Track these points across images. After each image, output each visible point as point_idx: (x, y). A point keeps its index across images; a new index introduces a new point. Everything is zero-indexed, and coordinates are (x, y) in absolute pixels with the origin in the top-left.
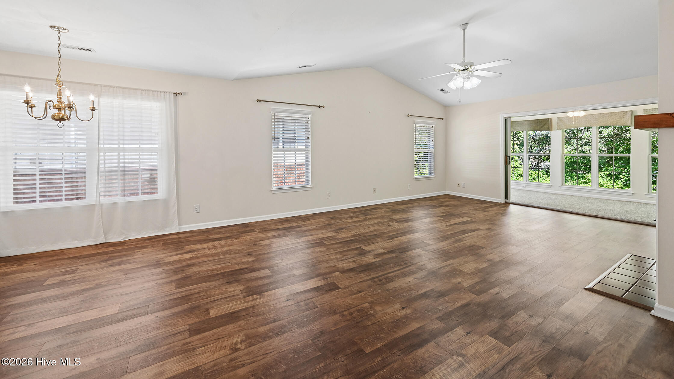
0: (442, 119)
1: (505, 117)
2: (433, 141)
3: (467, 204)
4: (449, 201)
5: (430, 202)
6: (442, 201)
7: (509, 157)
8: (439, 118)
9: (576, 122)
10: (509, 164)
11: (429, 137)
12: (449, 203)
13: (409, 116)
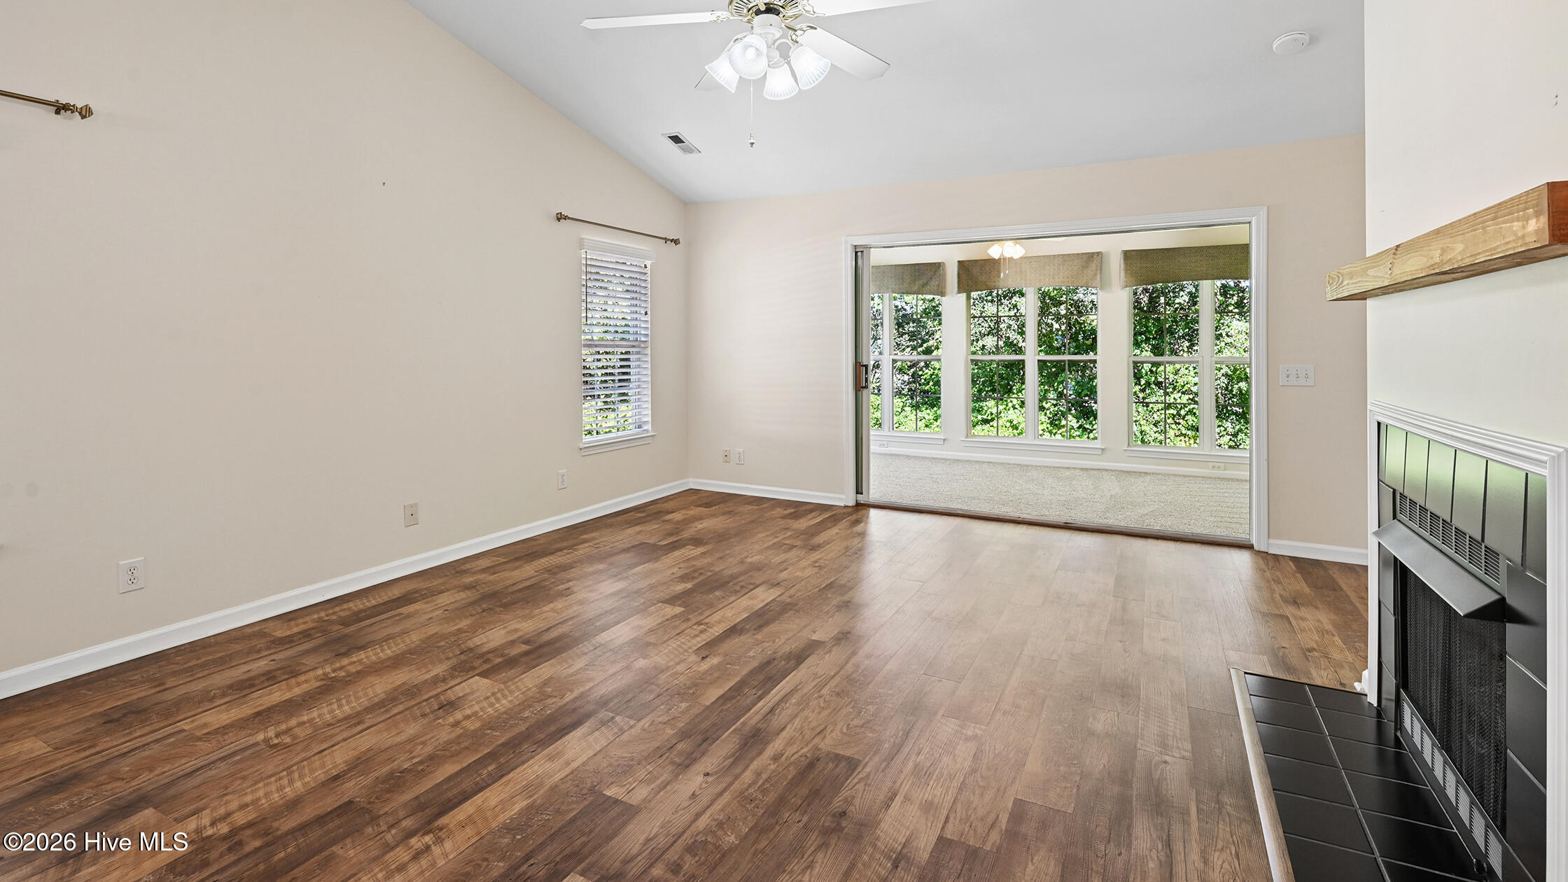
0: (676, 242)
1: (856, 246)
2: (646, 313)
3: (753, 522)
4: (700, 518)
5: (638, 528)
6: (678, 522)
7: (866, 367)
8: (666, 240)
9: (1007, 272)
10: (866, 387)
11: (633, 299)
12: (700, 526)
13: (560, 217)
